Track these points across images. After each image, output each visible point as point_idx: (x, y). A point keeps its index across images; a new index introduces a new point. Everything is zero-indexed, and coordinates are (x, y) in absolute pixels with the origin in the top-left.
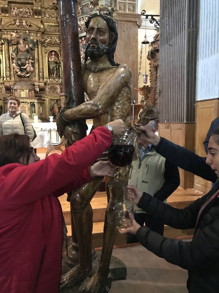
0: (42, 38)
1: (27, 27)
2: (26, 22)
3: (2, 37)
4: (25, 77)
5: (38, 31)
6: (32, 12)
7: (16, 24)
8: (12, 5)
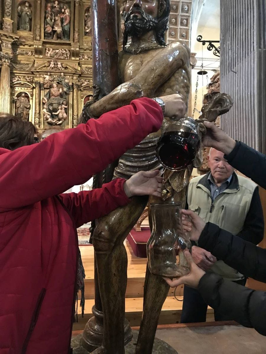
0: (79, 81)
1: (62, 69)
2: (61, 64)
3: (34, 81)
4: (56, 124)
5: (74, 74)
6: (69, 53)
7: (51, 66)
8: (47, 46)
